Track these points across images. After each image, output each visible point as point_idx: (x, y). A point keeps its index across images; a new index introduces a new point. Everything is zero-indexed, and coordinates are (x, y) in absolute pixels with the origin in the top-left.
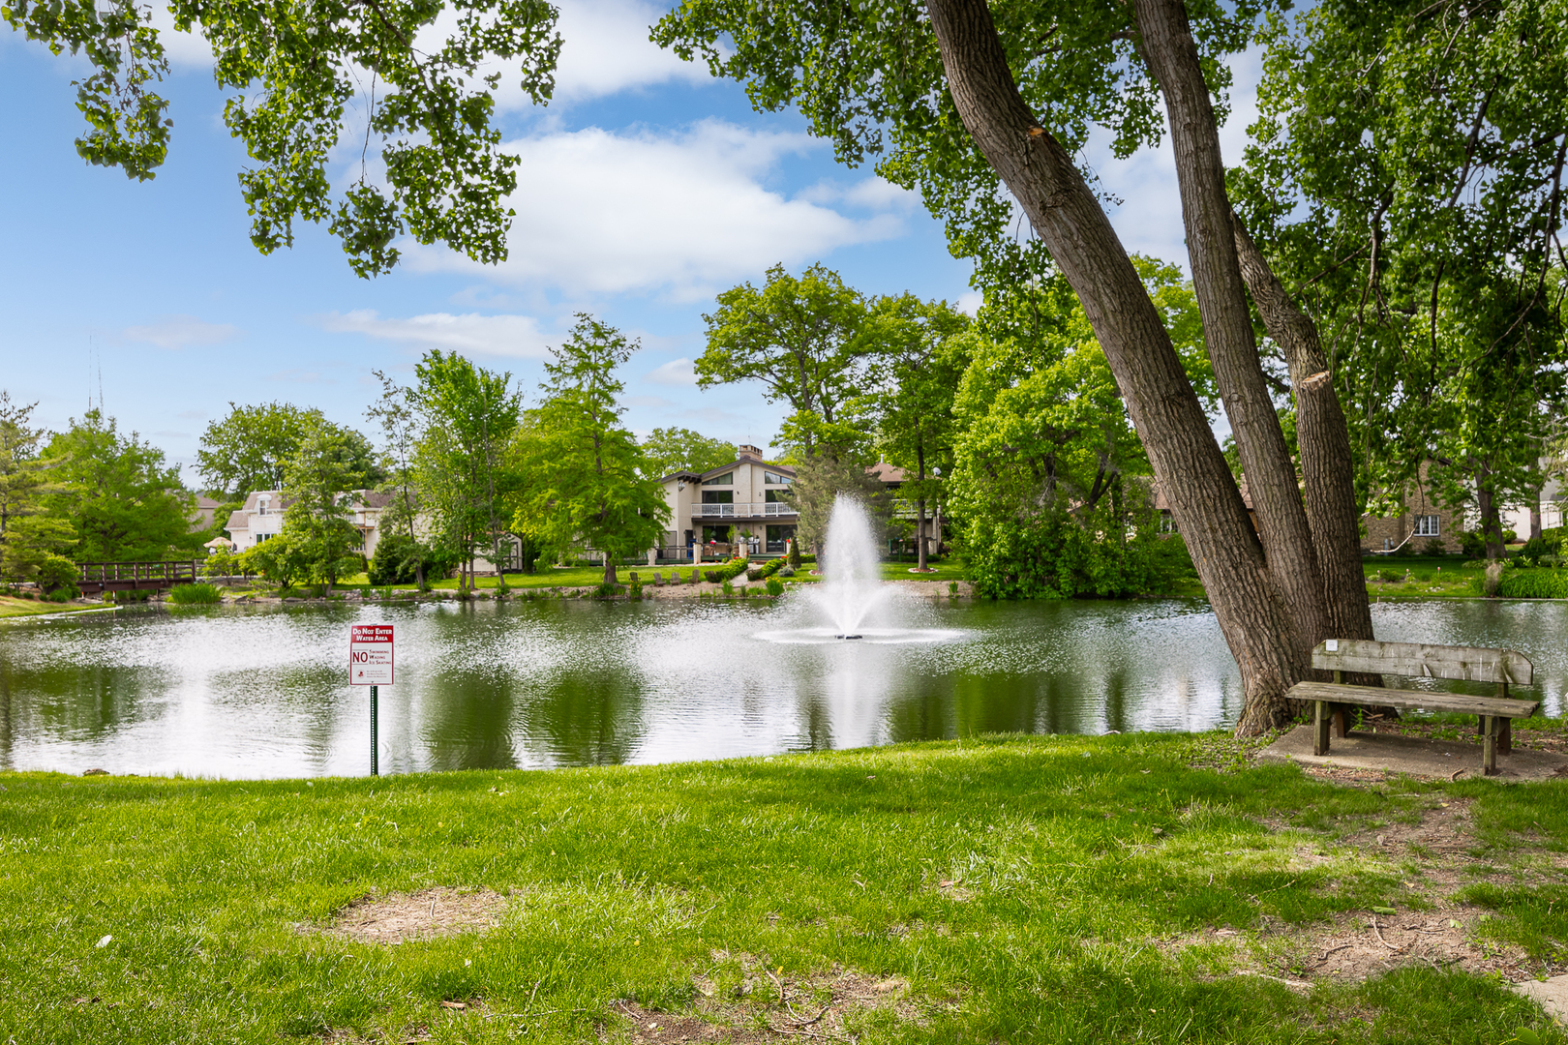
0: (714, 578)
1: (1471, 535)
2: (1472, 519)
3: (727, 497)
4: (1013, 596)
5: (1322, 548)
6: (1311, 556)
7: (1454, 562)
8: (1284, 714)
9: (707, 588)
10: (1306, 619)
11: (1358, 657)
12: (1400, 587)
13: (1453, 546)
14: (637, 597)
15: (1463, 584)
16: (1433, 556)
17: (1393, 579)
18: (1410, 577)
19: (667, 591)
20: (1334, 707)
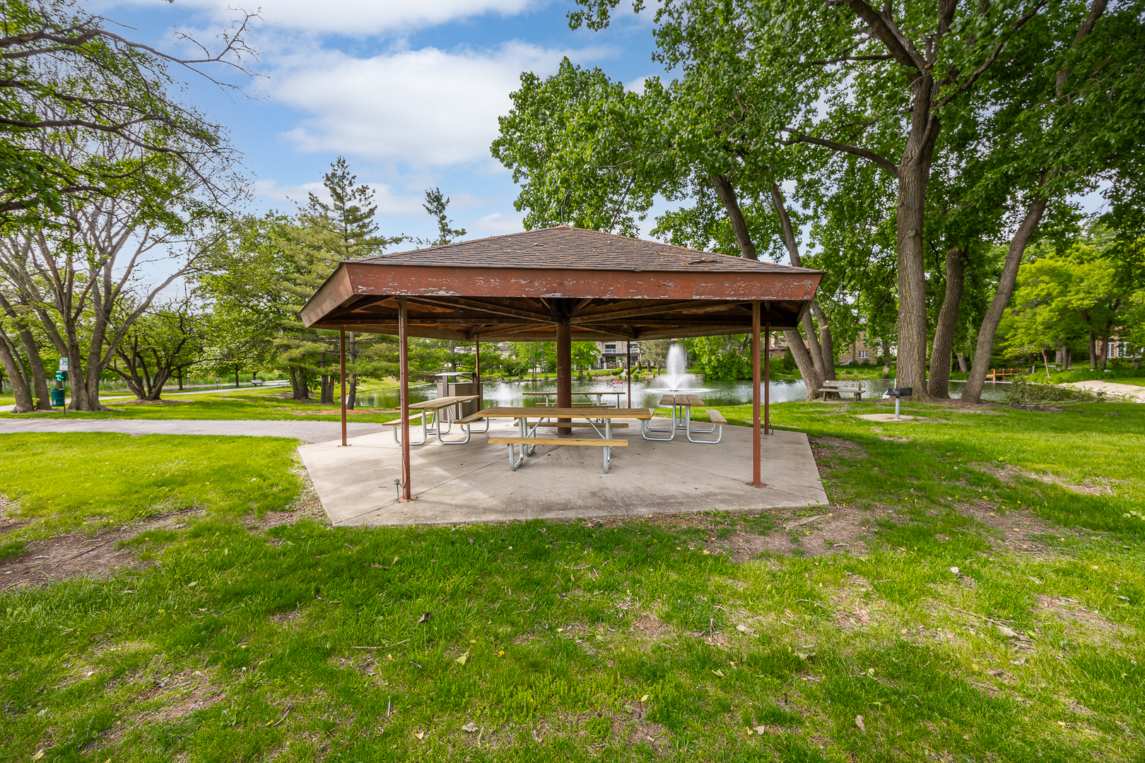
0: (615, 374)
1: (880, 358)
2: (880, 353)
3: (614, 347)
4: (718, 379)
5: (826, 364)
6: (823, 365)
7: (873, 367)
8: (817, 396)
9: (612, 377)
10: (822, 378)
11: (833, 383)
12: (852, 376)
13: (873, 362)
14: (590, 380)
15: (875, 374)
16: (866, 365)
17: (850, 373)
18: (856, 372)
19: (600, 378)
20: (827, 393)
